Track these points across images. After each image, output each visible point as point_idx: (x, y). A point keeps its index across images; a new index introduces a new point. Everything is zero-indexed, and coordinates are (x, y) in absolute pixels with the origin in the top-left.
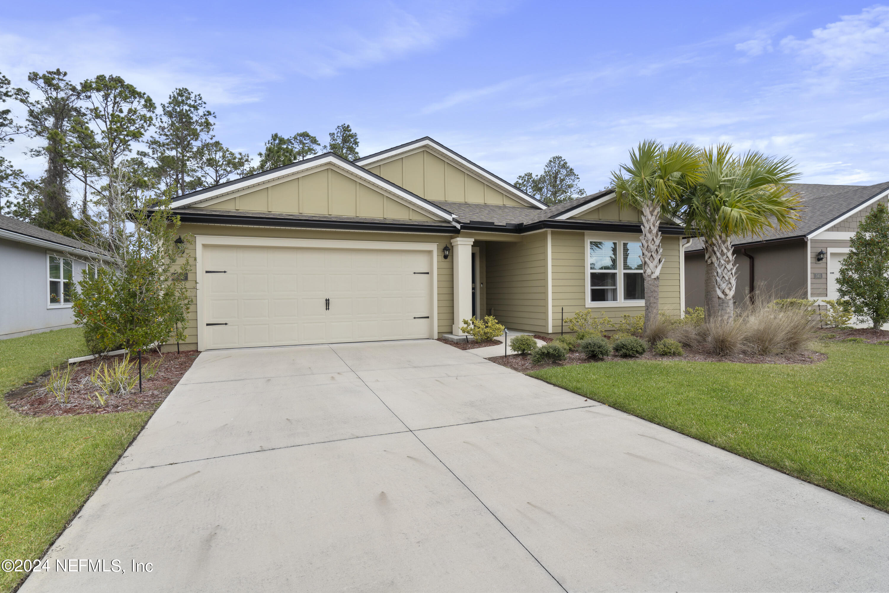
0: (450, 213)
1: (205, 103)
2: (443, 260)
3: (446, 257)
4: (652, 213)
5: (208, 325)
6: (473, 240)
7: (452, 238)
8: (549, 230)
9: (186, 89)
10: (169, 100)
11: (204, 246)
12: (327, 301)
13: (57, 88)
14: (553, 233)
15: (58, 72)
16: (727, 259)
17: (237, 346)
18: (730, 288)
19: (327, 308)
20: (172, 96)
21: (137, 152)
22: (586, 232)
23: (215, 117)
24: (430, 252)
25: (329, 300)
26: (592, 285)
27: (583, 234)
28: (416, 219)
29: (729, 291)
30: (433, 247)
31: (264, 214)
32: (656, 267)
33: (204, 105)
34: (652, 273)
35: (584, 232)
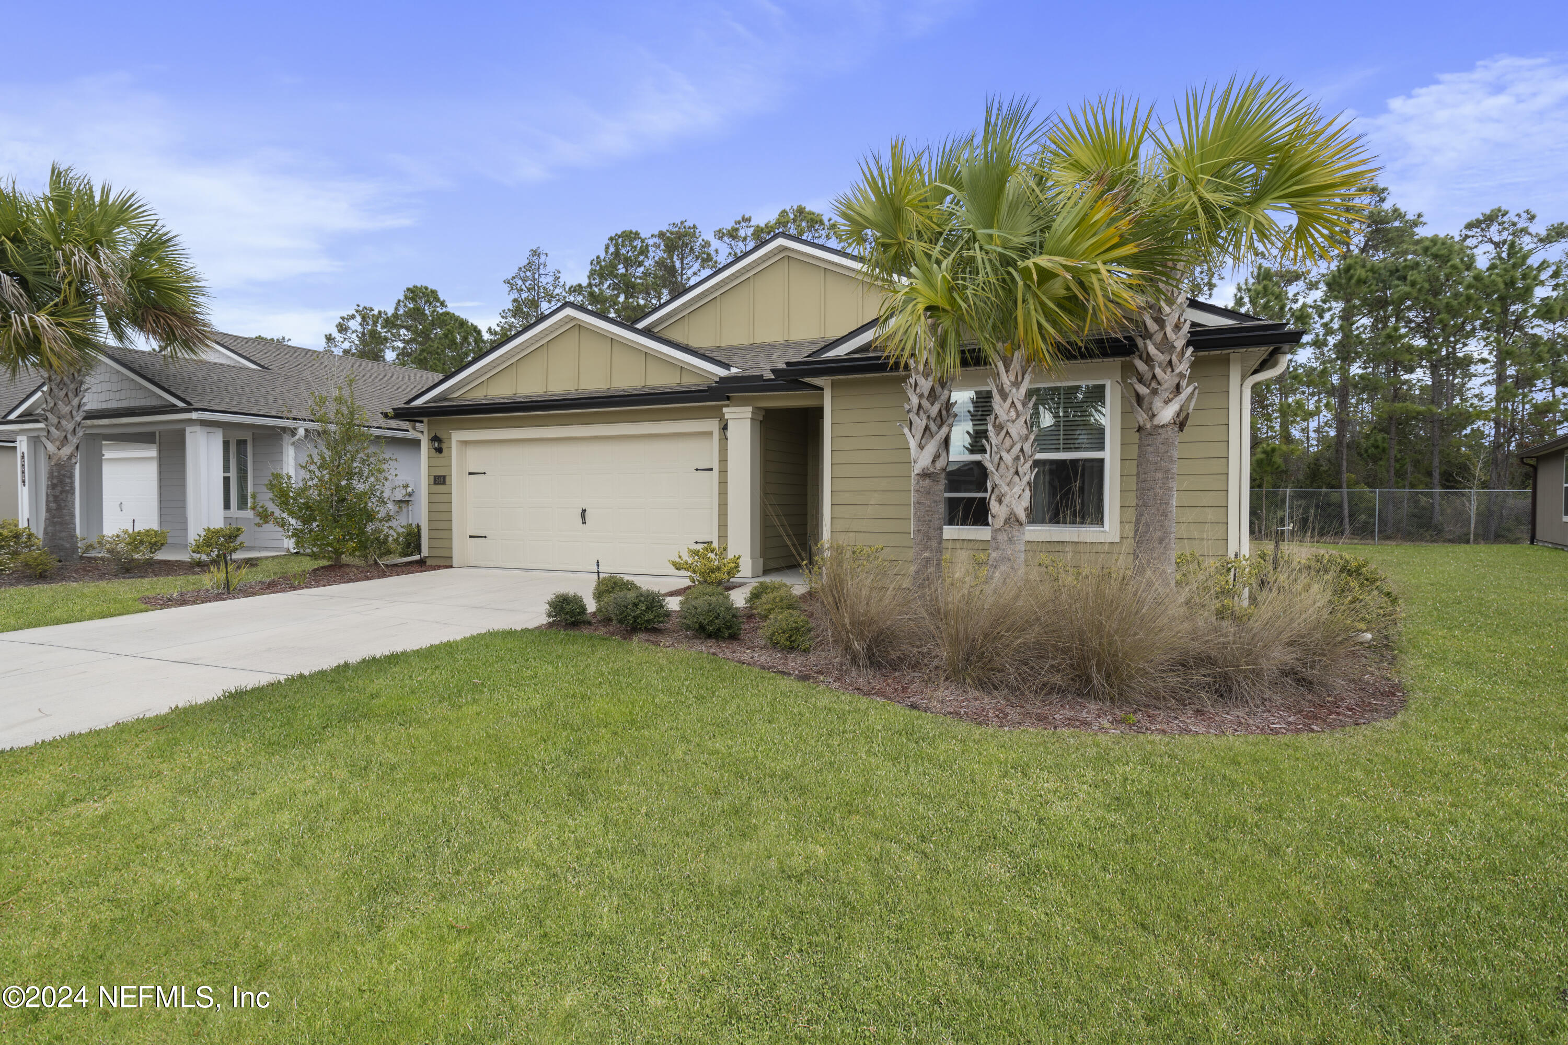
0: (727, 366)
5: (464, 537)
6: (752, 409)
8: (827, 381)
14: (834, 385)
19: (584, 522)
25: (585, 510)
28: (689, 382)
31: (509, 397)
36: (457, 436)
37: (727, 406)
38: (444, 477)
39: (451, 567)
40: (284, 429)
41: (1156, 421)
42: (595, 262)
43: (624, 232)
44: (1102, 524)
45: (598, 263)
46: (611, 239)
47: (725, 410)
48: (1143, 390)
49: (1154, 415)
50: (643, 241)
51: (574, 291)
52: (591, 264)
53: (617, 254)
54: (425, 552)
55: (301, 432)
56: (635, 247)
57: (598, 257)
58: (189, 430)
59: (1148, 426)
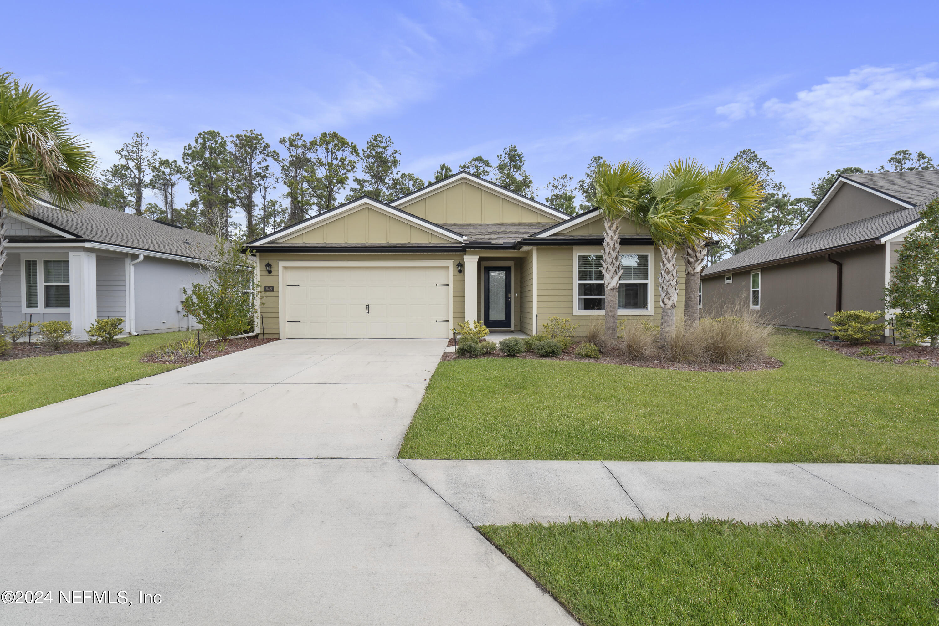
0: (461, 235)
1: (393, 143)
2: (458, 274)
3: (460, 271)
4: (610, 228)
5: (288, 321)
6: (478, 257)
7: (462, 255)
8: (535, 247)
9: (379, 134)
10: (366, 146)
11: (285, 268)
12: (368, 307)
13: (296, 147)
14: (538, 249)
15: (298, 134)
16: (667, 270)
17: (306, 337)
18: (668, 297)
19: (368, 312)
20: (369, 142)
21: (350, 189)
22: (574, 247)
23: (400, 154)
24: (448, 267)
25: (369, 306)
26: (579, 296)
27: (572, 249)
28: (435, 241)
29: (667, 300)
30: (450, 264)
31: (320, 244)
32: (612, 278)
33: (392, 145)
34: (608, 284)
35: (572, 247)
36: (282, 264)
37: (465, 255)
38: (273, 287)
39: (279, 339)
40: (126, 255)
41: (695, 271)
42: (187, 148)
43: (210, 131)
44: (647, 308)
45: (190, 148)
46: (200, 134)
47: (464, 257)
48: (691, 260)
49: (695, 269)
50: (223, 138)
51: (163, 164)
52: (185, 148)
53: (203, 145)
54: (258, 330)
55: (141, 257)
56: (217, 141)
57: (189, 145)
58: (71, 254)
59: (692, 273)
